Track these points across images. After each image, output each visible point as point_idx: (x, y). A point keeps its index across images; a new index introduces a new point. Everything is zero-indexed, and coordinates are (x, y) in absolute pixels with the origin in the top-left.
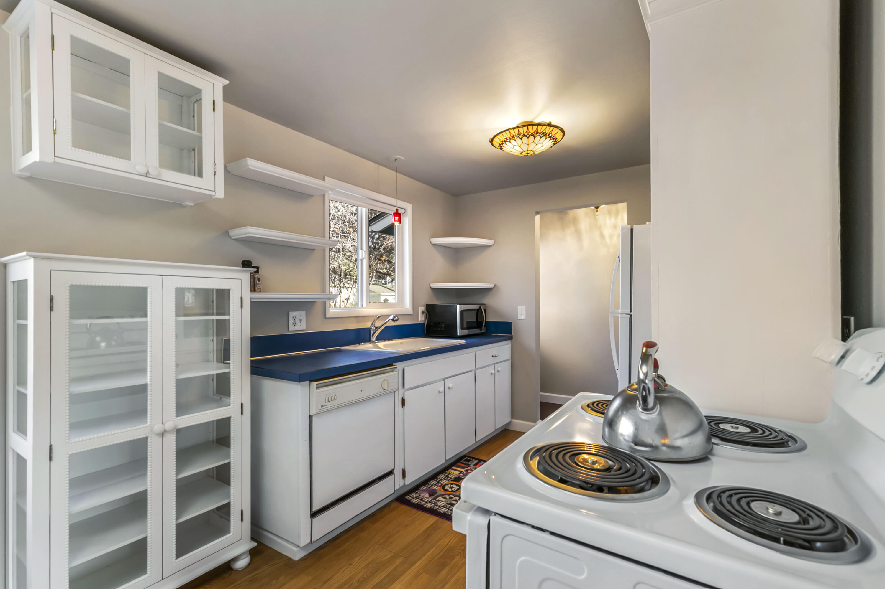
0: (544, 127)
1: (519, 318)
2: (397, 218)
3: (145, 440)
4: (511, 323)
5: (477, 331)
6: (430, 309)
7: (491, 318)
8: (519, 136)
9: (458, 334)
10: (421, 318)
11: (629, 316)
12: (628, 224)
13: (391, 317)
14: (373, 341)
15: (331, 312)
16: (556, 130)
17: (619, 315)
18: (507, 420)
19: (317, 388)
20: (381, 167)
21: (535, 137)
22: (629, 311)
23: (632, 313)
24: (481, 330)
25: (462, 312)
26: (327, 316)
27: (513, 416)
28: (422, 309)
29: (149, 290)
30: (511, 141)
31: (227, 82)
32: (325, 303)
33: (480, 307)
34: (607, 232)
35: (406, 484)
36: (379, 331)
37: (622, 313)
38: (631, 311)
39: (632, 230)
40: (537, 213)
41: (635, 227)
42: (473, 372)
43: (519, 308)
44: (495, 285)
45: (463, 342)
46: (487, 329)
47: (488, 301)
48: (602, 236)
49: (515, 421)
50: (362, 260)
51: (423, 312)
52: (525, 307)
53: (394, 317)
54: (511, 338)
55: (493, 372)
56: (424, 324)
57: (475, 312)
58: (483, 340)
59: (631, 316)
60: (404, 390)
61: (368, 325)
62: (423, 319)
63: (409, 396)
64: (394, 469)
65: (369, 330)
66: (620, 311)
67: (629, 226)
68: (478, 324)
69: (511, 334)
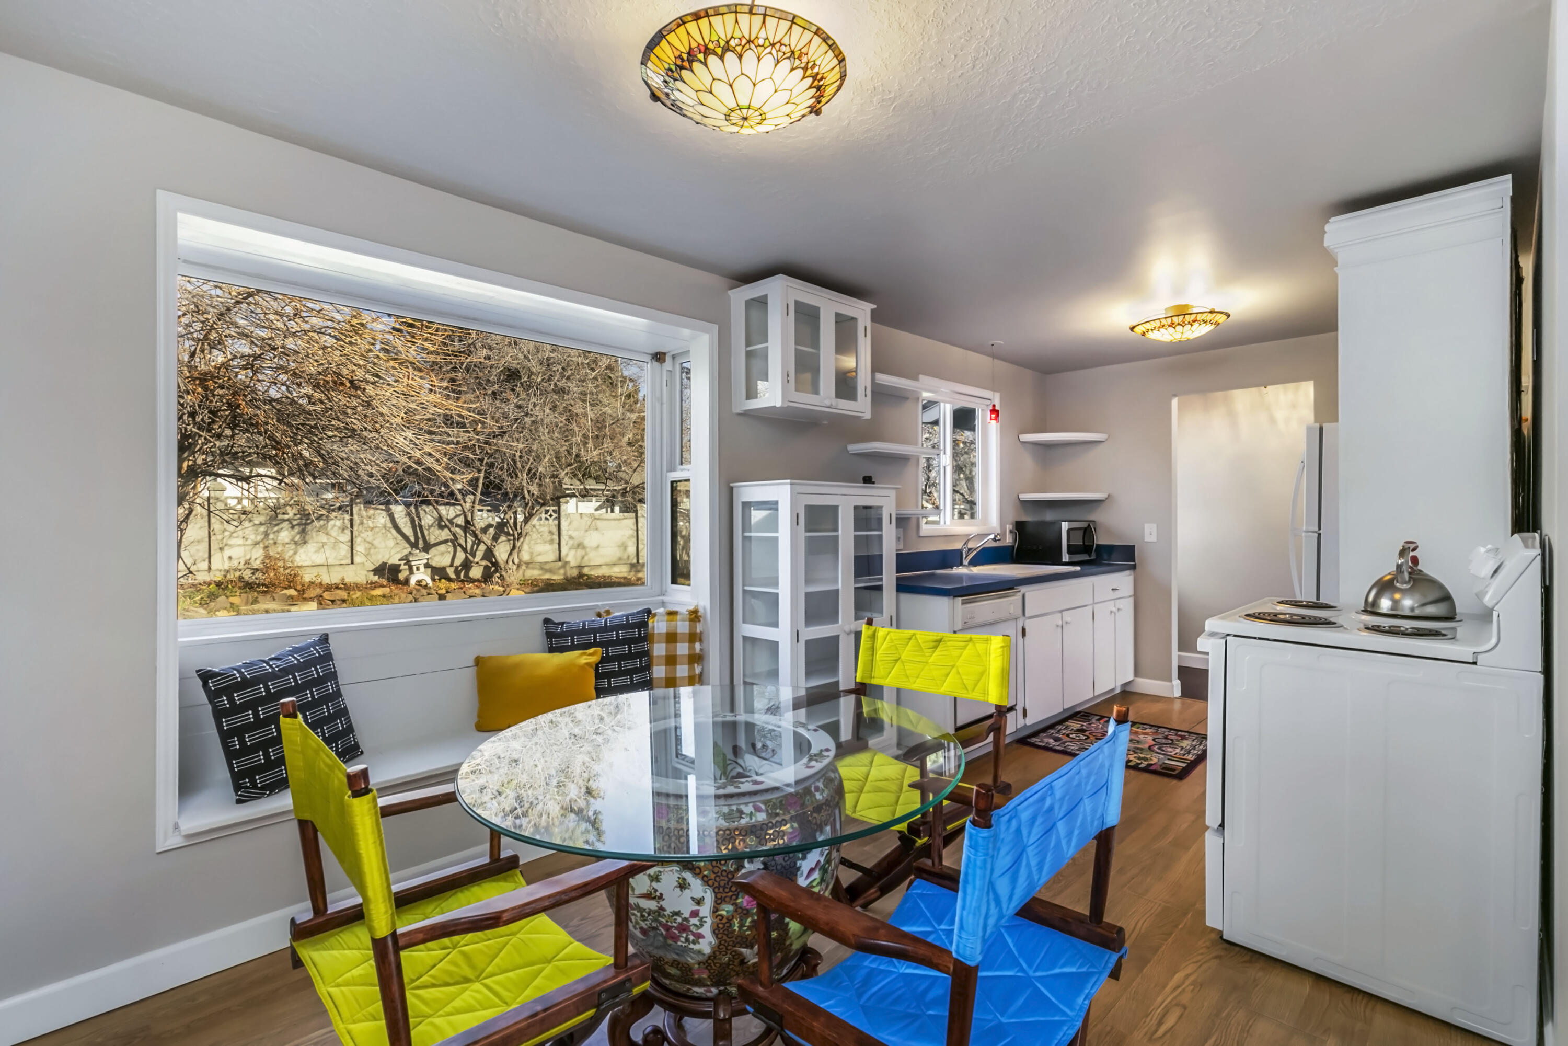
0: (1206, 314)
1: (1146, 540)
2: (993, 416)
3: (837, 637)
4: (1133, 547)
5: (1085, 557)
6: (1020, 527)
7: (1101, 539)
8: (1172, 325)
9: (1064, 560)
10: (1009, 540)
11: (1316, 535)
12: (1316, 421)
13: (992, 537)
14: (965, 565)
15: (925, 529)
16: (1220, 316)
17: (1303, 534)
18: (1130, 677)
19: (963, 604)
20: (969, 352)
21: (1192, 325)
22: (1316, 529)
23: (1321, 531)
24: (1090, 556)
25: (1069, 531)
26: (922, 534)
27: (1137, 673)
28: (1009, 527)
29: (840, 508)
30: (1161, 330)
31: (874, 306)
32: (918, 519)
33: (1089, 526)
34: (1280, 415)
35: (1028, 724)
36: (974, 553)
37: (1307, 531)
38: (1320, 529)
39: (1321, 429)
40: (1175, 395)
41: (1325, 426)
42: (1090, 609)
43: (1146, 526)
44: (1109, 495)
45: (1078, 568)
46: (1097, 555)
47: (1097, 516)
48: (1272, 420)
49: (1139, 680)
50: (945, 467)
51: (1011, 532)
52: (1155, 526)
53: (996, 536)
54: (1134, 567)
55: (1114, 609)
56: (1013, 547)
57: (1081, 533)
58: (1094, 569)
59: (1319, 535)
60: (1024, 618)
61: (958, 546)
62: (1011, 541)
63: (1029, 625)
64: (1016, 705)
65: (960, 552)
66: (1304, 529)
67: (1318, 425)
68: (1086, 548)
69: (1134, 560)
